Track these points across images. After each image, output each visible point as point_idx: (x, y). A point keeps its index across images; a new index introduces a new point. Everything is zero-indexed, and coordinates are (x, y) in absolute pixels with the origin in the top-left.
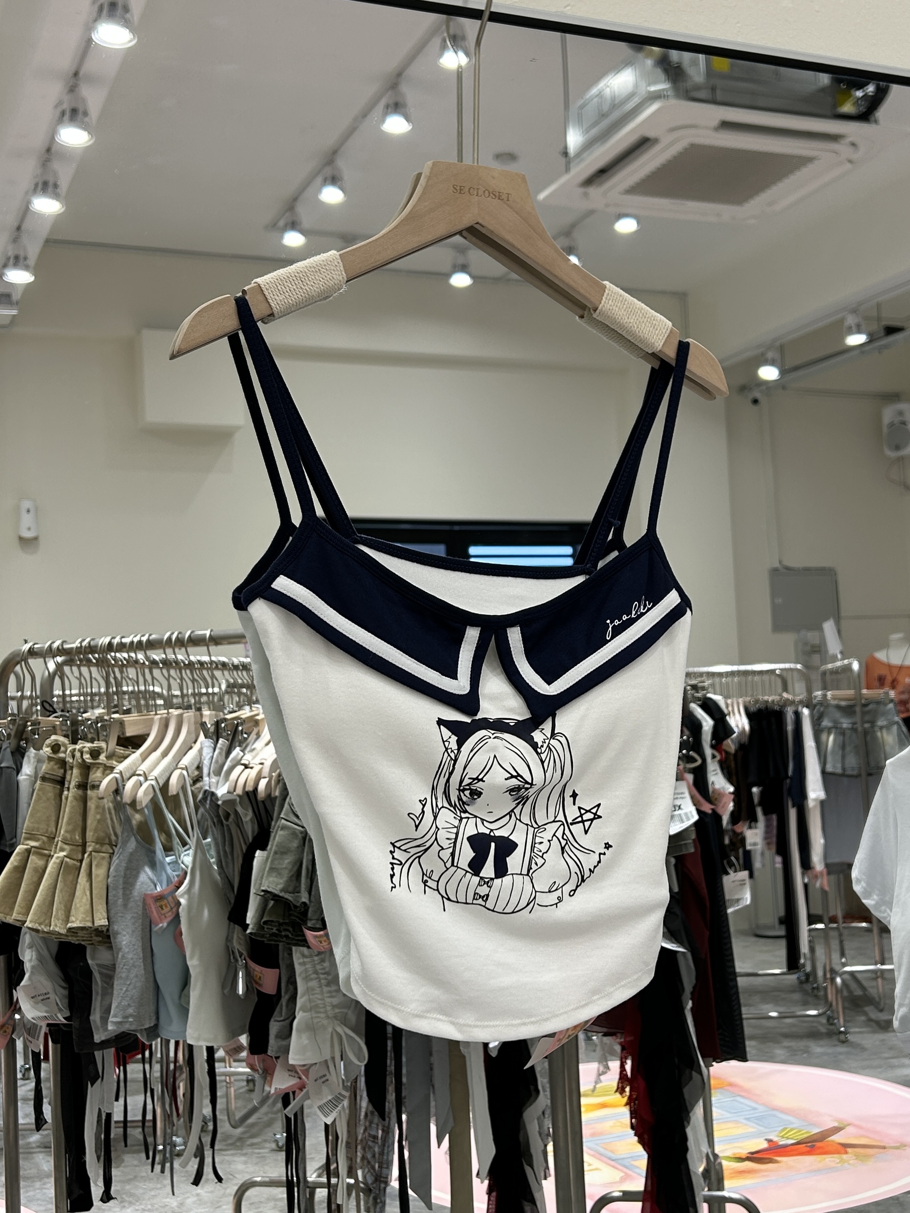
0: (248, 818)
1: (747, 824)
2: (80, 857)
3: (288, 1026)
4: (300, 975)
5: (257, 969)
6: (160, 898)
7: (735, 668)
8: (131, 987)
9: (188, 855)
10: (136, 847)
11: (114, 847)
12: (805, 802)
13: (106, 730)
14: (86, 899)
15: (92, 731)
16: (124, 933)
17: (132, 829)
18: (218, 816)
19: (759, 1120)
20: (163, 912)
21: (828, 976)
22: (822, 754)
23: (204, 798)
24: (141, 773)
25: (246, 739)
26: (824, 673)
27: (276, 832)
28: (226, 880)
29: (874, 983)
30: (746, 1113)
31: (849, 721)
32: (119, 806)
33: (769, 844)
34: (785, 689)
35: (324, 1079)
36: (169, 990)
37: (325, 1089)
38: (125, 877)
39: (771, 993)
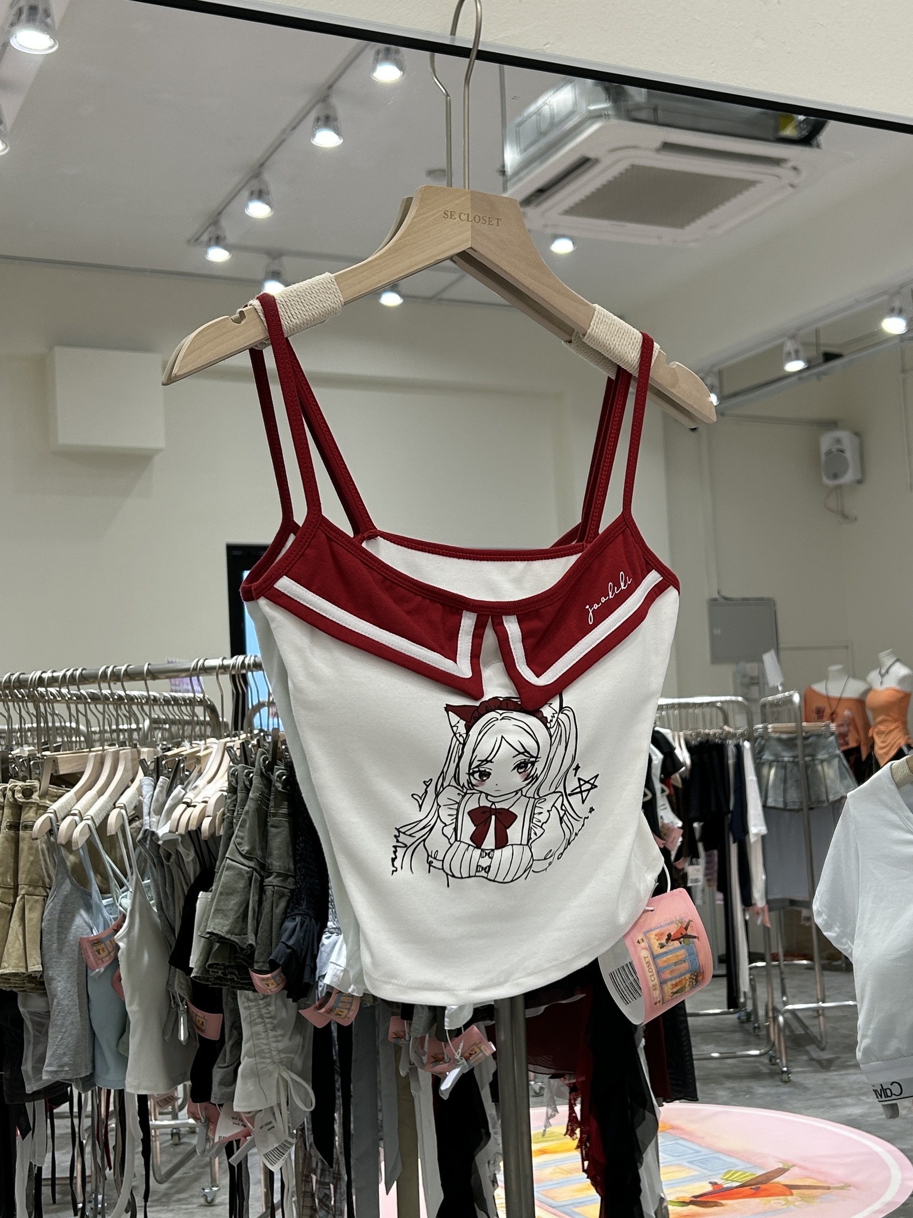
0: (191, 858)
1: (689, 859)
2: (12, 901)
3: (232, 1073)
4: (245, 1019)
5: (199, 1014)
6: (97, 942)
7: (676, 701)
8: (66, 1035)
9: (126, 896)
10: (71, 890)
11: (48, 890)
12: (747, 837)
13: (39, 768)
14: (19, 945)
15: (24, 769)
16: (59, 979)
17: (67, 871)
18: (159, 856)
19: (702, 1163)
20: (100, 956)
21: (771, 1014)
22: (764, 788)
23: (144, 838)
24: (76, 812)
25: (188, 776)
26: (764, 706)
27: (222, 872)
28: (166, 923)
29: (815, 1022)
30: (690, 1156)
31: (791, 754)
32: (53, 847)
33: (708, 880)
34: (726, 722)
35: (270, 1126)
36: (106, 1037)
37: (271, 1137)
38: (59, 921)
39: (714, 1034)
